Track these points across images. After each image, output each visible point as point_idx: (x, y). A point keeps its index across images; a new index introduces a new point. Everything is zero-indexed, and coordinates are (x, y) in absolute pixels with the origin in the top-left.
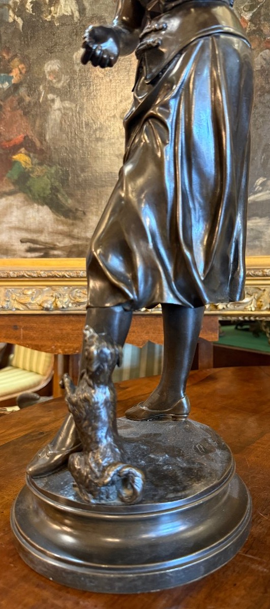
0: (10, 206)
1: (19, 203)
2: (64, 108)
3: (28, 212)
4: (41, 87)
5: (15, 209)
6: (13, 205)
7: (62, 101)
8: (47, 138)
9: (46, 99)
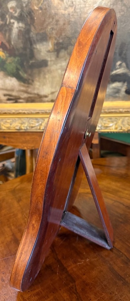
1: (2, 77)
2: (20, 27)
3: (6, 81)
4: (7, 16)
7: (18, 23)
8: (12, 43)
9: (10, 23)
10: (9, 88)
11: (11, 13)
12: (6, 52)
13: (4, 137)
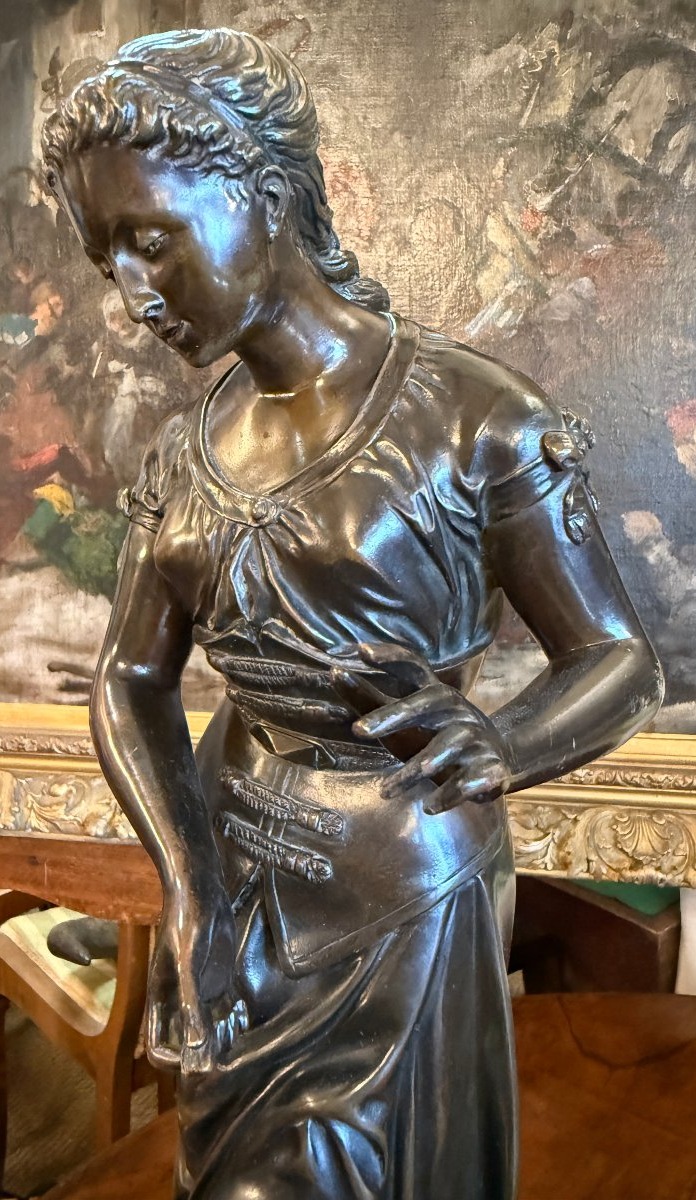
0: (29, 594)
1: (47, 588)
2: (143, 392)
3: (64, 608)
4: (95, 346)
5: (38, 600)
6: (35, 590)
7: (139, 375)
8: (107, 453)
9: (105, 372)
10: (75, 639)
11: (113, 335)
12: (74, 487)
13: (34, 862)
